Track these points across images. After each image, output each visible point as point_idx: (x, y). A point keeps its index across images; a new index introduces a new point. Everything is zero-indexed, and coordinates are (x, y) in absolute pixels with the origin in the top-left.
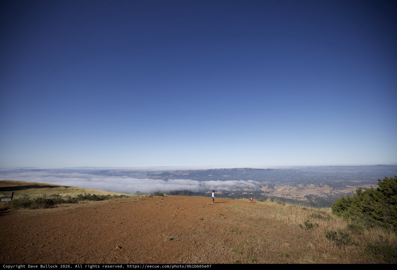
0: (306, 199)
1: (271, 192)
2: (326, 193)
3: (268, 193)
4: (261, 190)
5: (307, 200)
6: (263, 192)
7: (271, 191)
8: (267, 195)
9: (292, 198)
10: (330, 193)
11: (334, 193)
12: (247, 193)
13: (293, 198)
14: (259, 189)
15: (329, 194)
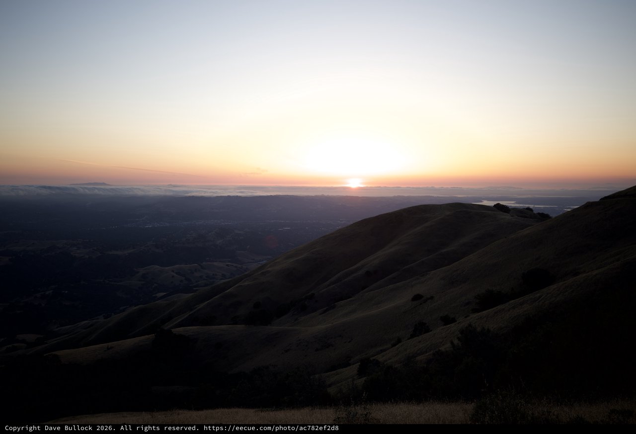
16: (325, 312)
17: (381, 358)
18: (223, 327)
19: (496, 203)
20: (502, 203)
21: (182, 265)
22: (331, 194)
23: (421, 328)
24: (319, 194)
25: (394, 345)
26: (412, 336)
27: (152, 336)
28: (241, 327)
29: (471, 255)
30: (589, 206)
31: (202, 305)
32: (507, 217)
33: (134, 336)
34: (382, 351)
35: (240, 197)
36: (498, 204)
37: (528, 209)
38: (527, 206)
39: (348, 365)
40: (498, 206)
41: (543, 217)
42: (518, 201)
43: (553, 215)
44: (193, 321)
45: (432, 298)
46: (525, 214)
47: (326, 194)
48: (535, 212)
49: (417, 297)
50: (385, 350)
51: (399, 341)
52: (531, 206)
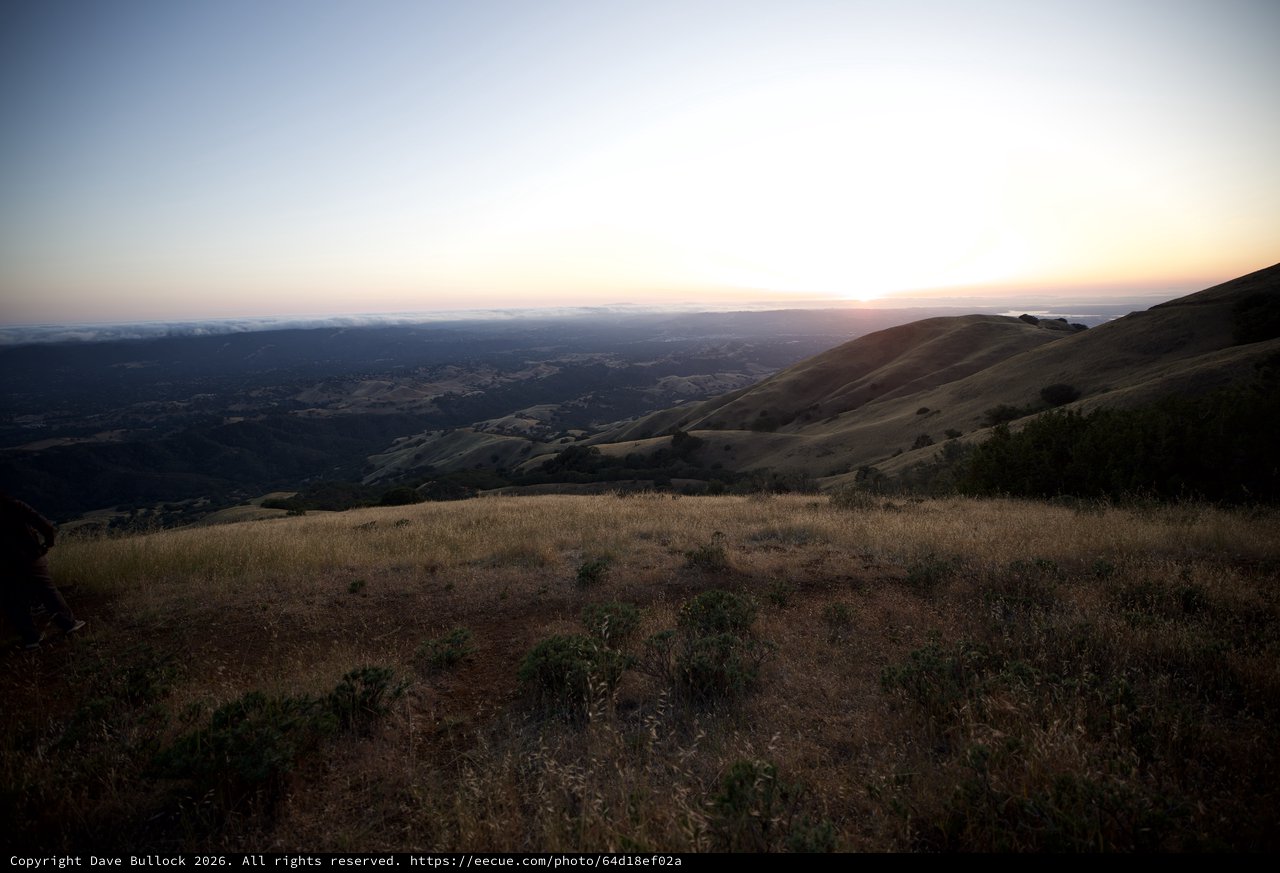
0: (435, 408)
1: (331, 402)
2: (483, 384)
3: (323, 406)
4: (298, 399)
5: (438, 409)
6: (302, 406)
7: (332, 398)
8: (319, 414)
9: (399, 411)
10: (493, 383)
11: (501, 382)
12: (241, 419)
13: (402, 409)
14: (292, 397)
15: (491, 387)
16: (827, 422)
17: (880, 467)
18: (732, 432)
19: (1021, 313)
20: (1030, 313)
21: (698, 376)
22: (840, 307)
23: (923, 441)
24: (829, 307)
25: (894, 456)
26: (914, 448)
27: (671, 437)
28: (748, 433)
29: (986, 370)
30: (1134, 316)
31: (712, 413)
32: (1034, 329)
33: (658, 436)
34: (882, 460)
35: (751, 312)
36: (1025, 315)
37: (1063, 320)
38: (1062, 316)
39: (847, 471)
40: (1025, 318)
41: (1079, 328)
42: (1053, 310)
43: (1090, 327)
44: (707, 425)
45: (938, 412)
46: (1058, 325)
47: (835, 307)
48: (1069, 323)
49: (923, 411)
50: (886, 459)
51: (900, 452)
52: (1067, 316)
